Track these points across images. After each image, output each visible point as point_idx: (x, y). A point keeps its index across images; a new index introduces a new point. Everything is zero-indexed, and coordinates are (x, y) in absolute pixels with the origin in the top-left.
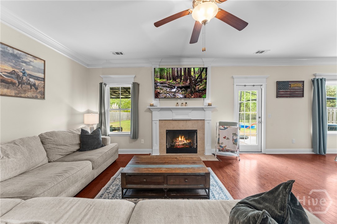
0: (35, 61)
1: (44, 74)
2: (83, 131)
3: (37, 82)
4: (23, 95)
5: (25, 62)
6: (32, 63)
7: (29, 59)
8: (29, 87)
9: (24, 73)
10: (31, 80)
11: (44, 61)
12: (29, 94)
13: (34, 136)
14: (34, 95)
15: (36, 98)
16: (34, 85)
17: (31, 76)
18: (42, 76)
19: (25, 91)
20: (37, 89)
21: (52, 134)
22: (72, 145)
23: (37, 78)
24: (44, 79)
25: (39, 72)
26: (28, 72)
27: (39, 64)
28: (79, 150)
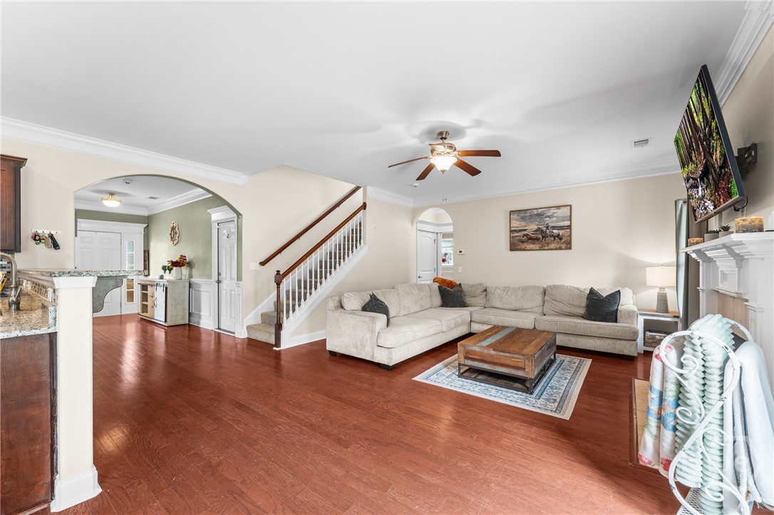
0: (559, 211)
1: (571, 220)
2: (592, 292)
3: (561, 232)
4: (546, 248)
5: (548, 217)
6: (555, 215)
7: (553, 211)
8: (552, 239)
9: (547, 228)
10: (555, 231)
11: (571, 206)
12: (553, 246)
13: (538, 287)
14: (558, 246)
15: (560, 249)
16: (558, 236)
17: (554, 228)
18: (567, 223)
19: (548, 244)
20: (561, 239)
21: (555, 287)
22: (573, 305)
23: (562, 228)
24: (570, 227)
25: (564, 221)
26: (551, 225)
27: (565, 211)
28: (583, 317)
